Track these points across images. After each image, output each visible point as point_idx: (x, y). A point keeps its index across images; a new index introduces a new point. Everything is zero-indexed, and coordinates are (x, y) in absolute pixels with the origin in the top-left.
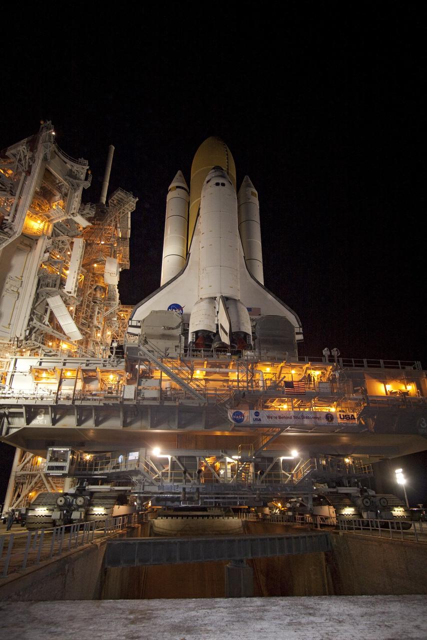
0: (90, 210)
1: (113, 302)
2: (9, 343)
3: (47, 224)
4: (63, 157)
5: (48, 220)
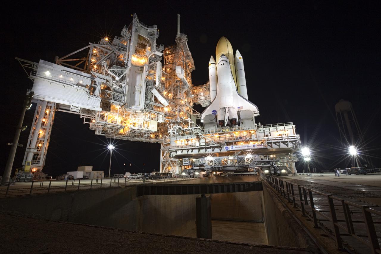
0: (161, 47)
1: (186, 86)
2: (140, 112)
3: (146, 59)
4: (145, 28)
5: (146, 57)
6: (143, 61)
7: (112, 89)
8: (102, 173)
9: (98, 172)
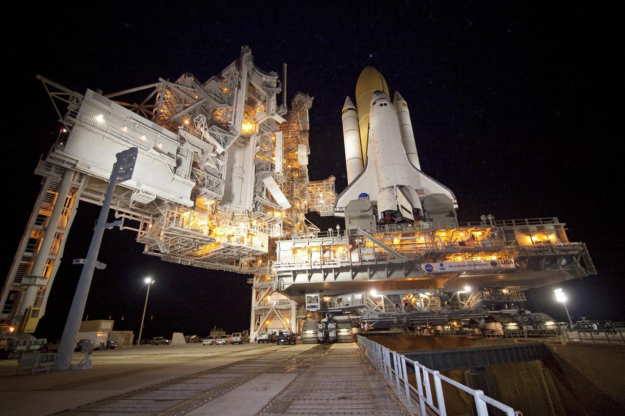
0: (283, 109)
2: (242, 215)
3: (254, 125)
4: (259, 73)
5: (254, 122)
6: (247, 127)
7: (202, 168)
8: (130, 335)
9: (123, 332)
